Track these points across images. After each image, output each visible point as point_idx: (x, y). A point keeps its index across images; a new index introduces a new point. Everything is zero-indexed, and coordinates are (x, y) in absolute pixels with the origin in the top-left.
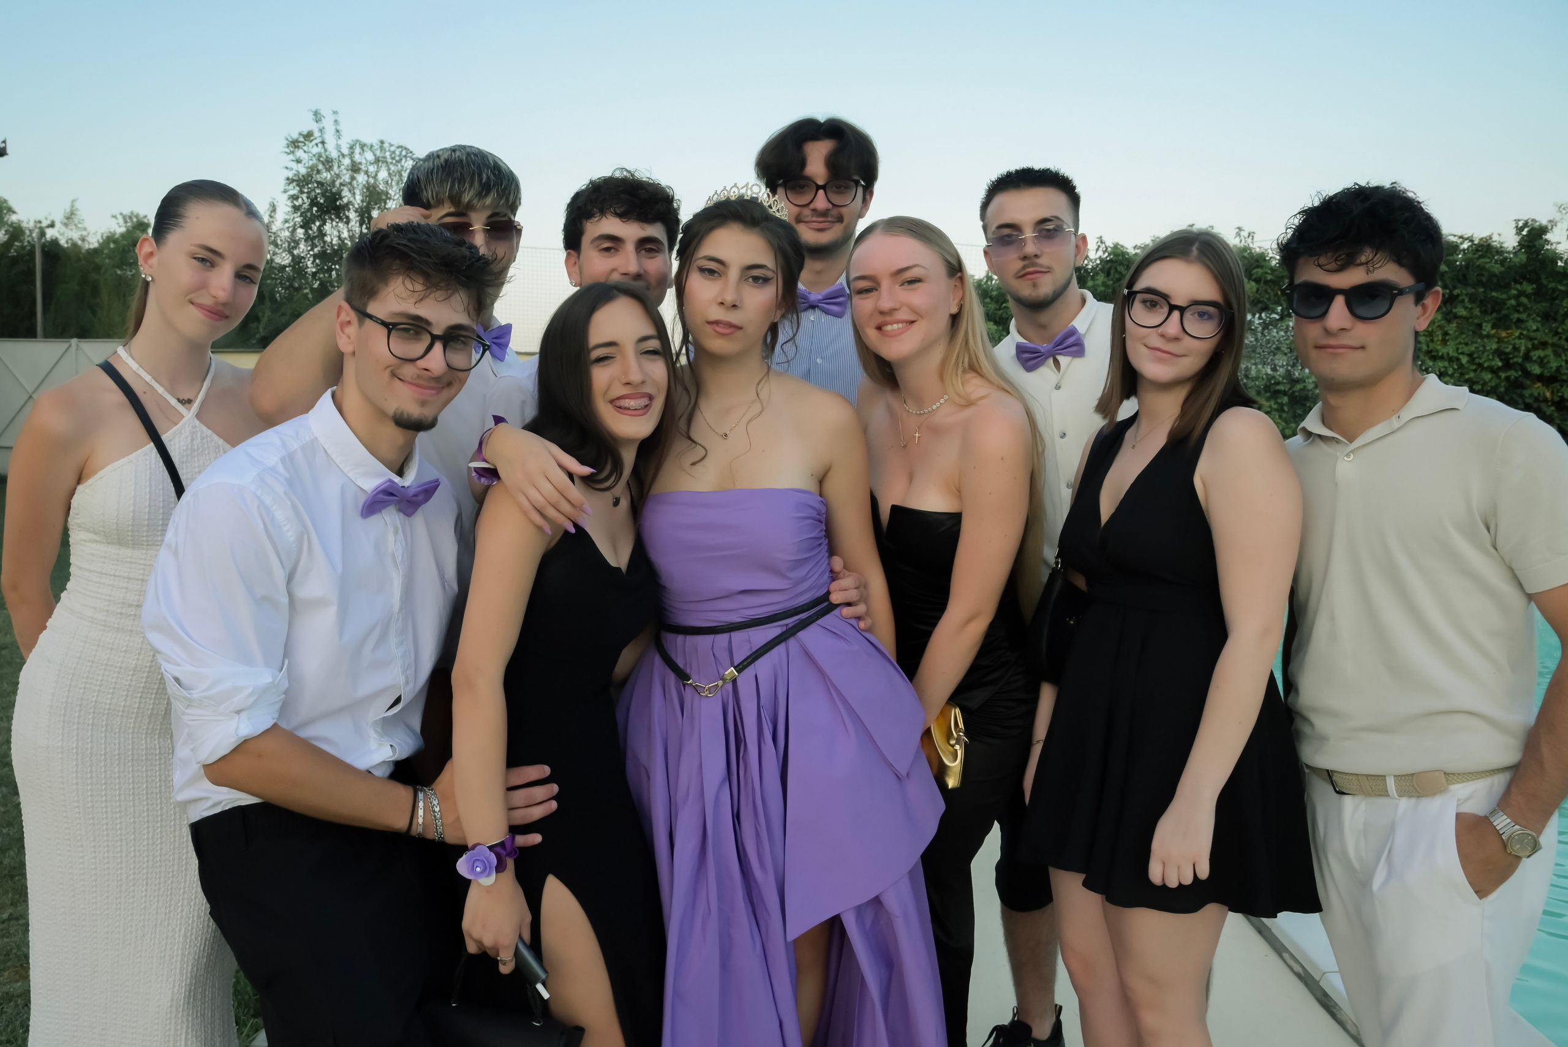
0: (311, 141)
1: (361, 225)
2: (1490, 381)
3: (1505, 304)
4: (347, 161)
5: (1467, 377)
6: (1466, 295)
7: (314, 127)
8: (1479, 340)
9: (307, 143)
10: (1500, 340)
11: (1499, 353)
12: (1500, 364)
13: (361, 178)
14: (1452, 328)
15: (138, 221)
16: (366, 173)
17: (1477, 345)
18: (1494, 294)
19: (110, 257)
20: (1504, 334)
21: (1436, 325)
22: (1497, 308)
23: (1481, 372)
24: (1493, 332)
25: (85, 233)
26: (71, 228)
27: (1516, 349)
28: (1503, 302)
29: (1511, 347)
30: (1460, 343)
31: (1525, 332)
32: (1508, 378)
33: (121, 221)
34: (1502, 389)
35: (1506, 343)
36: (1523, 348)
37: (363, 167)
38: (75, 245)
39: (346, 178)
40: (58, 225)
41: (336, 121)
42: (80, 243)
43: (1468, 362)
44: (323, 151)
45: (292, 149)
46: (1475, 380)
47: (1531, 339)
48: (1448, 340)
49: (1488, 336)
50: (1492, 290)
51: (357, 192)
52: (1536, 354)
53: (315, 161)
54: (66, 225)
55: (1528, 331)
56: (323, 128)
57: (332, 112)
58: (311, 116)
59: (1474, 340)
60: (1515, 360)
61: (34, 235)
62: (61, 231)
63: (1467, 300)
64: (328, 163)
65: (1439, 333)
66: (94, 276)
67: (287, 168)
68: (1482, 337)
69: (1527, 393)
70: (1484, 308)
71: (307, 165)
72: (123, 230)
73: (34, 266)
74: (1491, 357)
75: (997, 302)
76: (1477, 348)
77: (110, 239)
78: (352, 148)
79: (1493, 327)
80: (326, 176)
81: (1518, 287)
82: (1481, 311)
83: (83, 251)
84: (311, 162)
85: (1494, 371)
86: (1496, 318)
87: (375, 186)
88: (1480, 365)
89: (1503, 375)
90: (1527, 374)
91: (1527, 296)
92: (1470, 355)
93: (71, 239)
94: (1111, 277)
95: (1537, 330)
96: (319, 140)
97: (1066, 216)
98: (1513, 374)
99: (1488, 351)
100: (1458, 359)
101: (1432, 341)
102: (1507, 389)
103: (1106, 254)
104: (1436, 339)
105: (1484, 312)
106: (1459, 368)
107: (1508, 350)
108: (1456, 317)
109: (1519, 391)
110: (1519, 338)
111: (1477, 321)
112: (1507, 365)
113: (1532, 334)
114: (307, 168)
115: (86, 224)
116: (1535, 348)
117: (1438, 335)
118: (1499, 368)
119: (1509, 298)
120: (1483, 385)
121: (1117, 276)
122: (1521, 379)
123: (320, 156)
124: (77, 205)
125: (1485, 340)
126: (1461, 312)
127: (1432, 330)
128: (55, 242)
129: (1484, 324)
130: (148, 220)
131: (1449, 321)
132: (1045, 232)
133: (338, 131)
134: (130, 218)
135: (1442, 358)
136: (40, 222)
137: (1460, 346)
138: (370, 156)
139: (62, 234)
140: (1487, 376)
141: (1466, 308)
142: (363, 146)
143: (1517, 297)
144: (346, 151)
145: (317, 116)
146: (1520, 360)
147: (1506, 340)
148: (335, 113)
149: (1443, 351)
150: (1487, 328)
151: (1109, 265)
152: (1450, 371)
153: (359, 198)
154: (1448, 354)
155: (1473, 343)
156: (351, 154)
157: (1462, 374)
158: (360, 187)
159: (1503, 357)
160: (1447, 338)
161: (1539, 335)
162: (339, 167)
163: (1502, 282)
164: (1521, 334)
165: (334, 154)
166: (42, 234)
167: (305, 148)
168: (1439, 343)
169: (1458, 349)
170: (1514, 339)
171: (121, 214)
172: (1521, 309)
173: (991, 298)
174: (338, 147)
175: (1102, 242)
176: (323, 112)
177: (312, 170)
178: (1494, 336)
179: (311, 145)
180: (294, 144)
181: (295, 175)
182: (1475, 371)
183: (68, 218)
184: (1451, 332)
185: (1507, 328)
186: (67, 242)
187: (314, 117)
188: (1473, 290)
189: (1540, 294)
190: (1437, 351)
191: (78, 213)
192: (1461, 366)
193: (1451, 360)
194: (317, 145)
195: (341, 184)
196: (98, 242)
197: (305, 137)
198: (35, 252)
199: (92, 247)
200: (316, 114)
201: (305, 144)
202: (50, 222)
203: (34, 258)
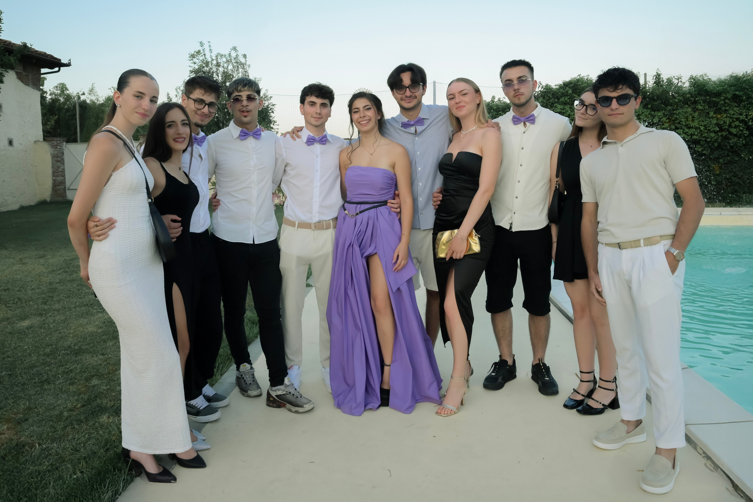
0: (200, 55)
2: (714, 137)
3: (719, 103)
4: (215, 62)
5: (704, 135)
6: (702, 100)
7: (201, 49)
8: (708, 119)
10: (717, 119)
11: (717, 125)
12: (718, 129)
13: (221, 69)
14: (696, 114)
16: (223, 67)
17: (708, 122)
18: (714, 99)
20: (719, 116)
21: (689, 113)
22: (715, 105)
23: (710, 133)
24: (715, 115)
25: (98, 97)
26: (92, 95)
27: (725, 122)
28: (718, 103)
29: (722, 122)
30: (700, 121)
31: (728, 115)
32: (722, 135)
34: (720, 140)
35: (720, 120)
36: (728, 122)
37: (222, 64)
38: (93, 102)
39: (215, 69)
40: (86, 94)
41: (210, 45)
42: (96, 101)
43: (704, 129)
44: (205, 58)
45: (190, 58)
46: (707, 137)
47: (731, 118)
48: (695, 120)
49: (712, 117)
50: (713, 97)
51: (220, 75)
52: (734, 125)
53: (202, 63)
54: (90, 94)
55: (730, 114)
56: (204, 49)
58: (199, 44)
59: (706, 119)
60: (725, 127)
61: (75, 99)
62: (88, 97)
63: (702, 102)
64: (207, 64)
65: (690, 117)
66: (102, 115)
67: (190, 66)
68: (710, 118)
69: (731, 141)
70: (710, 105)
71: (198, 65)
73: (76, 112)
74: (714, 126)
75: (496, 111)
76: (707, 123)
78: (217, 56)
79: (714, 114)
80: (206, 69)
81: (724, 96)
82: (708, 107)
83: (97, 105)
84: (200, 63)
85: (716, 132)
86: (716, 110)
87: (227, 73)
88: (709, 130)
89: (720, 134)
90: (731, 133)
91: (728, 100)
92: (705, 126)
93: (91, 100)
94: (545, 98)
96: (203, 54)
98: (724, 133)
99: (713, 124)
100: (700, 128)
101: (687, 120)
102: (722, 140)
103: (543, 89)
104: (689, 120)
105: (710, 107)
106: (700, 132)
107: (721, 123)
108: (697, 110)
109: (727, 141)
110: (726, 117)
111: (707, 111)
112: (721, 130)
113: (732, 116)
114: (199, 66)
115: (98, 93)
116: (733, 121)
117: (690, 118)
118: (718, 131)
119: (721, 101)
120: (711, 139)
122: (728, 136)
123: (204, 61)
124: (94, 85)
125: (711, 119)
126: (700, 107)
127: (687, 116)
128: (84, 101)
129: (710, 112)
131: (695, 112)
132: (521, 81)
133: (210, 50)
135: (692, 127)
136: (78, 93)
137: (700, 122)
138: (224, 59)
139: (88, 98)
140: (713, 135)
141: (702, 106)
142: (222, 56)
143: (724, 100)
144: (214, 58)
145: (202, 44)
146: (727, 127)
147: (720, 119)
148: (209, 42)
149: (692, 124)
150: (711, 114)
152: (696, 133)
153: (220, 78)
154: (695, 126)
155: (705, 121)
156: (217, 59)
157: (702, 134)
158: (221, 73)
159: (719, 126)
162: (212, 65)
164: (727, 116)
165: (209, 60)
166: (79, 98)
167: (197, 58)
168: (690, 121)
169: (699, 124)
170: (724, 119)
172: (726, 105)
174: (211, 56)
175: (540, 84)
176: (204, 42)
177: (201, 67)
178: (715, 117)
179: (200, 56)
180: (193, 56)
181: (193, 69)
182: (707, 133)
183: (91, 91)
184: (696, 116)
185: (720, 114)
187: (200, 45)
188: (704, 98)
190: (690, 125)
191: (95, 89)
192: (701, 131)
193: (696, 128)
194: (202, 56)
195: (213, 72)
196: (103, 100)
197: (197, 53)
198: (76, 106)
199: (101, 103)
200: (201, 43)
201: (197, 56)
202: (82, 93)
203: (76, 109)
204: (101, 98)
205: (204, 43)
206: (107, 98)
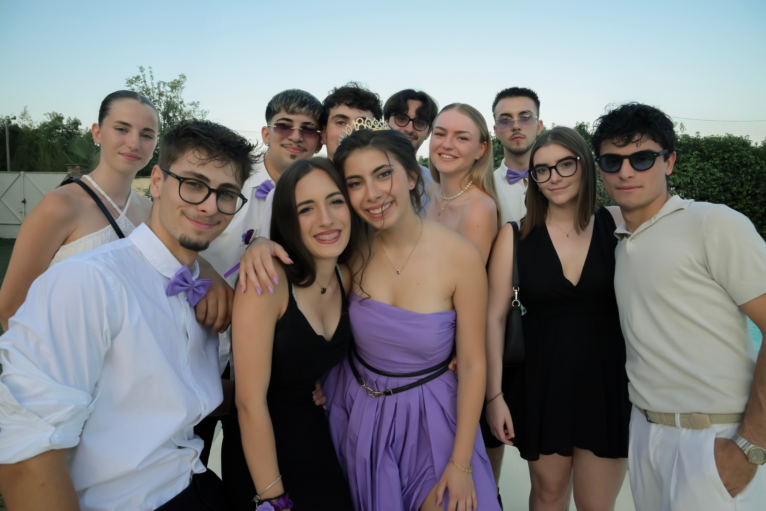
0: (139, 81)
1: (164, 120)
4: (157, 90)
7: (140, 74)
9: (137, 81)
13: (164, 98)
15: (57, 116)
16: (166, 96)
19: (44, 134)
25: (31, 122)
26: (24, 120)
33: (49, 116)
38: (26, 127)
39: (157, 98)
40: (17, 118)
41: (151, 71)
42: (29, 127)
44: (145, 85)
45: (129, 84)
51: (162, 104)
53: (141, 90)
54: (22, 118)
56: (145, 74)
57: (149, 68)
58: (138, 69)
61: (5, 122)
62: (20, 121)
64: (148, 91)
66: (36, 142)
72: (50, 120)
73: (5, 137)
77: (44, 125)
78: (159, 84)
83: (31, 130)
93: (24, 125)
96: (142, 80)
97: (534, 111)
115: (32, 118)
123: (144, 87)
124: (27, 109)
128: (16, 126)
130: (62, 116)
132: (523, 118)
133: (152, 76)
134: (53, 115)
136: (8, 117)
139: (20, 123)
142: (164, 83)
144: (156, 86)
145: (142, 69)
148: (150, 68)
153: (163, 107)
156: (159, 87)
158: (164, 102)
162: (153, 93)
165: (150, 87)
166: (9, 122)
167: (136, 84)
171: (48, 113)
174: (152, 84)
179: (139, 82)
183: (23, 115)
186: (22, 126)
187: (140, 70)
191: (28, 113)
194: (142, 82)
196: (38, 126)
197: (136, 78)
198: (5, 131)
199: (35, 128)
200: (141, 68)
201: (136, 82)
202: (13, 117)
203: (5, 133)
204: (36, 123)
205: (144, 68)
206: (42, 124)
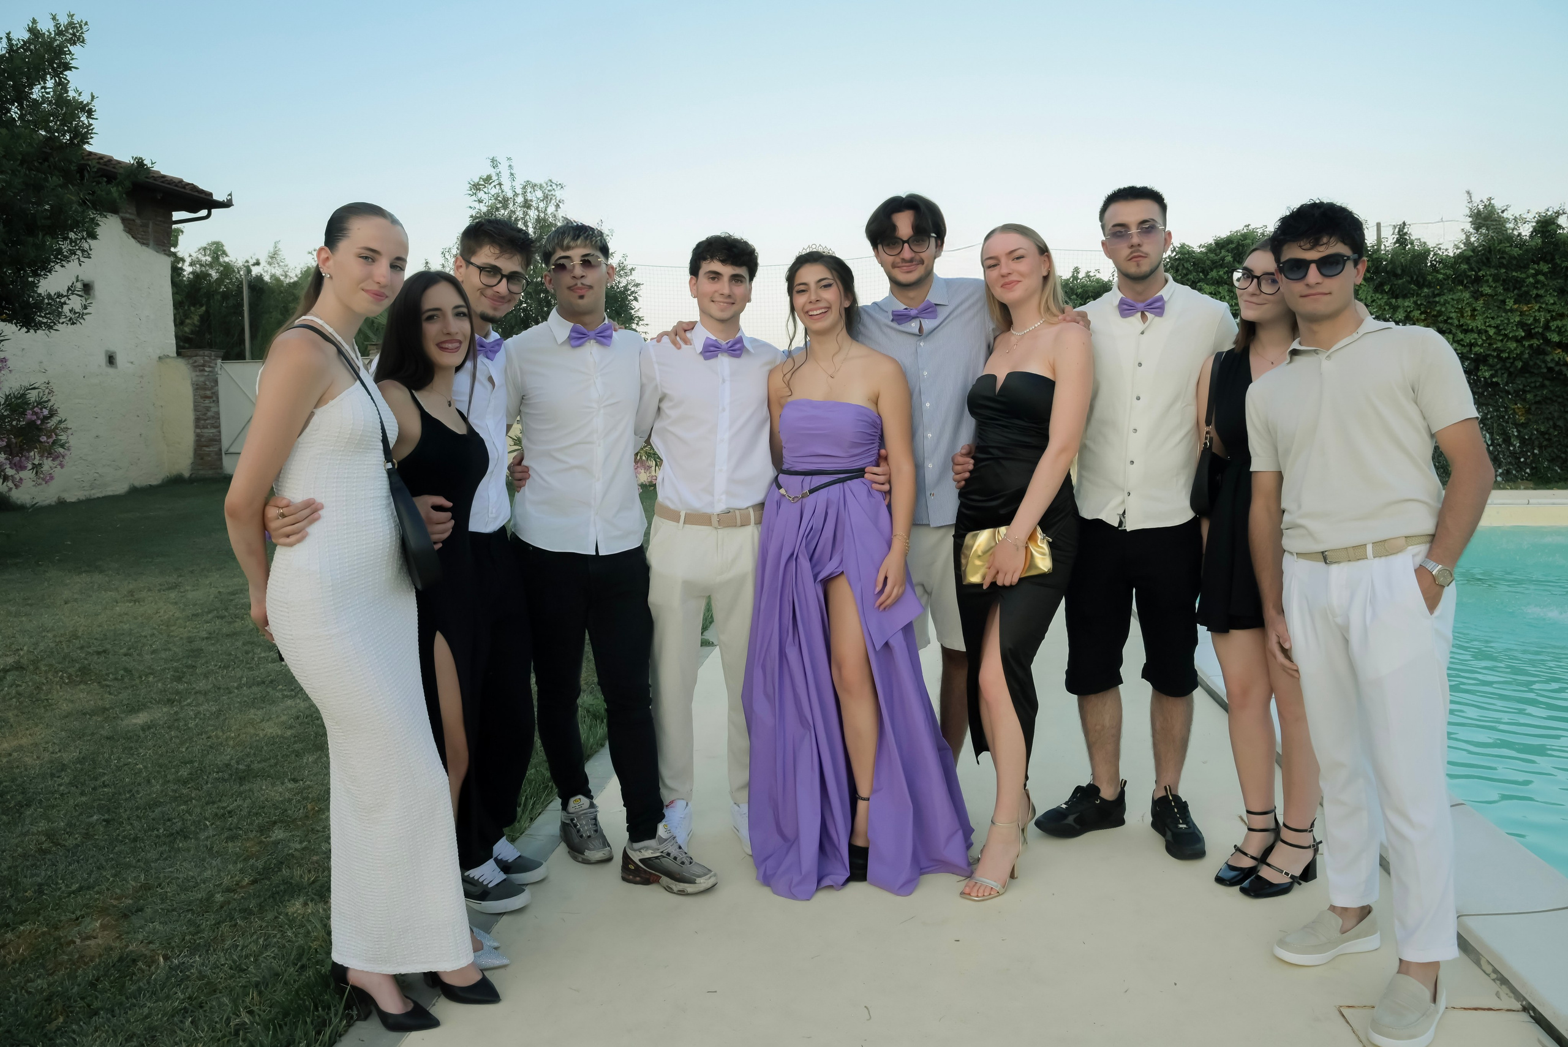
0: (490, 184)
2: (1515, 349)
3: (1525, 282)
4: (520, 199)
5: (1495, 346)
6: (1490, 275)
7: (492, 172)
8: (1504, 314)
9: (485, 184)
10: (1522, 314)
11: (1521, 324)
12: (1523, 334)
13: (533, 213)
14: (1479, 304)
16: (537, 208)
18: (1514, 274)
20: (1525, 308)
21: (1465, 302)
22: (1518, 286)
23: (1507, 341)
24: (1516, 306)
25: (286, 269)
26: (274, 265)
27: (1536, 320)
29: (1532, 319)
30: (1487, 317)
31: (1543, 306)
32: (1531, 346)
34: (1526, 356)
35: (1527, 315)
36: (1542, 320)
37: (534, 204)
38: (277, 280)
39: (520, 213)
40: (263, 263)
41: (510, 166)
42: (282, 278)
43: (1495, 333)
44: (500, 191)
45: (474, 191)
46: (1502, 348)
47: (1549, 312)
48: (1476, 315)
49: (1511, 310)
50: (1513, 270)
51: (530, 225)
52: (1554, 325)
53: (494, 201)
54: (270, 264)
55: (1547, 304)
56: (500, 172)
57: (507, 159)
58: (489, 162)
59: (1499, 314)
60: (1536, 330)
61: (242, 273)
62: (266, 269)
63: (1490, 280)
64: (505, 202)
67: (471, 207)
68: (1506, 311)
69: (1548, 358)
70: (1506, 286)
71: (487, 204)
73: (242, 300)
74: (1515, 328)
76: (1502, 321)
78: (524, 188)
79: (1515, 303)
81: (1536, 266)
82: (1504, 289)
83: (285, 285)
84: (490, 201)
85: (1518, 340)
86: (1518, 295)
87: (545, 220)
88: (1506, 335)
89: (1527, 344)
90: (1548, 342)
91: (1544, 274)
92: (1497, 327)
93: (274, 276)
95: (1554, 304)
96: (496, 183)
97: (1159, 219)
98: (1535, 342)
99: (1512, 323)
100: (1486, 331)
101: (1463, 316)
102: (1530, 356)
103: (1175, 253)
104: (1465, 315)
105: (1506, 290)
106: (1487, 339)
107: (1529, 322)
108: (1482, 295)
109: (1541, 357)
110: (1539, 311)
111: (1501, 298)
112: (1530, 335)
113: (1550, 307)
114: (488, 207)
115: (287, 262)
116: (1553, 319)
117: (1467, 312)
118: (1523, 338)
119: (1528, 277)
120: (1509, 353)
121: (1185, 272)
122: (1543, 347)
123: (498, 196)
124: (279, 246)
125: (1509, 314)
126: (1487, 290)
127: (1462, 307)
128: (260, 278)
129: (1507, 300)
131: (1477, 299)
133: (512, 174)
135: (1472, 330)
136: (247, 261)
137: (1487, 320)
138: (539, 194)
139: (267, 271)
140: (1513, 345)
141: (1490, 287)
142: (534, 186)
143: (1534, 276)
144: (519, 191)
145: (494, 163)
146: (1540, 330)
147: (1527, 313)
148: (509, 159)
149: (1472, 324)
150: (1510, 303)
151: (1177, 262)
154: (1477, 327)
155: (1498, 317)
156: (524, 193)
157: (1490, 344)
158: (533, 221)
159: (1525, 328)
160: (1476, 313)
161: (1556, 307)
162: (514, 204)
163: (1521, 264)
164: (1540, 307)
165: (510, 194)
166: (249, 271)
167: (485, 190)
168: (1468, 318)
169: (1485, 322)
170: (1535, 313)
172: (1539, 286)
173: (1076, 294)
174: (513, 188)
176: (499, 157)
178: (1516, 310)
179: (490, 187)
180: (476, 187)
181: (478, 213)
182: (1502, 341)
183: (272, 258)
184: (1479, 308)
185: (1527, 303)
186: (271, 278)
187: (492, 164)
188: (1496, 271)
189: (1554, 272)
190: (1468, 325)
191: (280, 253)
192: (1489, 337)
193: (1480, 332)
194: (495, 186)
195: (516, 218)
196: (296, 276)
197: (485, 180)
198: (242, 288)
199: (292, 281)
200: (493, 160)
201: (485, 187)
202: (255, 261)
203: (242, 292)
204: (293, 271)
205: (498, 160)
206: (305, 271)
